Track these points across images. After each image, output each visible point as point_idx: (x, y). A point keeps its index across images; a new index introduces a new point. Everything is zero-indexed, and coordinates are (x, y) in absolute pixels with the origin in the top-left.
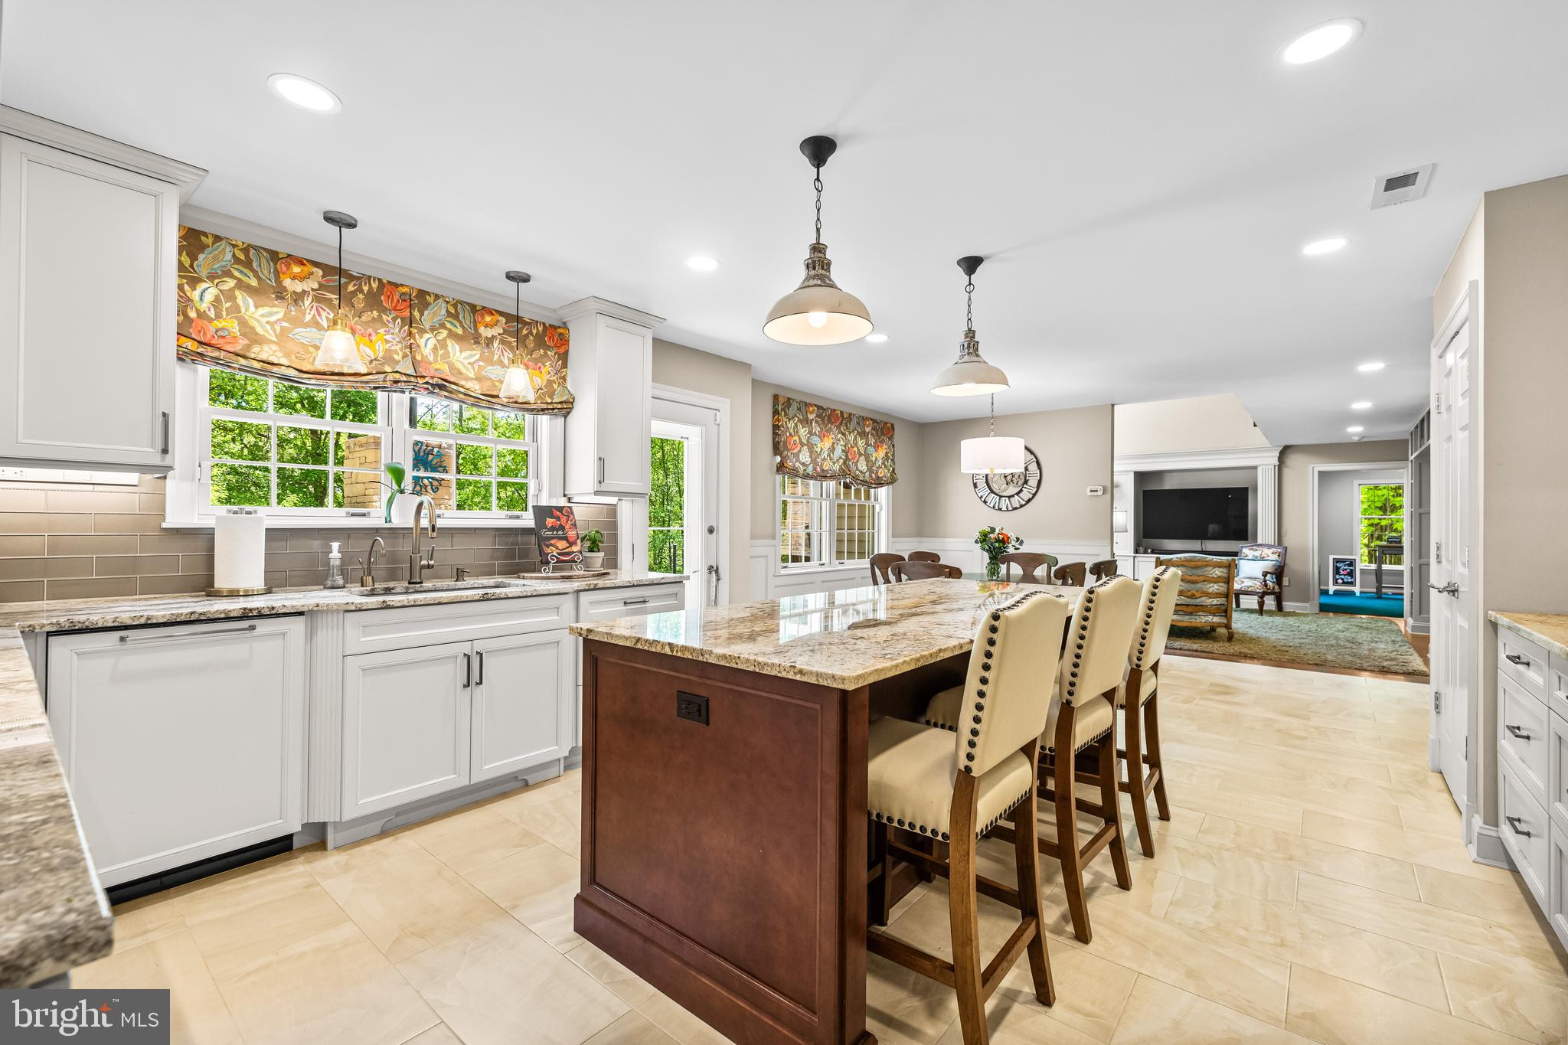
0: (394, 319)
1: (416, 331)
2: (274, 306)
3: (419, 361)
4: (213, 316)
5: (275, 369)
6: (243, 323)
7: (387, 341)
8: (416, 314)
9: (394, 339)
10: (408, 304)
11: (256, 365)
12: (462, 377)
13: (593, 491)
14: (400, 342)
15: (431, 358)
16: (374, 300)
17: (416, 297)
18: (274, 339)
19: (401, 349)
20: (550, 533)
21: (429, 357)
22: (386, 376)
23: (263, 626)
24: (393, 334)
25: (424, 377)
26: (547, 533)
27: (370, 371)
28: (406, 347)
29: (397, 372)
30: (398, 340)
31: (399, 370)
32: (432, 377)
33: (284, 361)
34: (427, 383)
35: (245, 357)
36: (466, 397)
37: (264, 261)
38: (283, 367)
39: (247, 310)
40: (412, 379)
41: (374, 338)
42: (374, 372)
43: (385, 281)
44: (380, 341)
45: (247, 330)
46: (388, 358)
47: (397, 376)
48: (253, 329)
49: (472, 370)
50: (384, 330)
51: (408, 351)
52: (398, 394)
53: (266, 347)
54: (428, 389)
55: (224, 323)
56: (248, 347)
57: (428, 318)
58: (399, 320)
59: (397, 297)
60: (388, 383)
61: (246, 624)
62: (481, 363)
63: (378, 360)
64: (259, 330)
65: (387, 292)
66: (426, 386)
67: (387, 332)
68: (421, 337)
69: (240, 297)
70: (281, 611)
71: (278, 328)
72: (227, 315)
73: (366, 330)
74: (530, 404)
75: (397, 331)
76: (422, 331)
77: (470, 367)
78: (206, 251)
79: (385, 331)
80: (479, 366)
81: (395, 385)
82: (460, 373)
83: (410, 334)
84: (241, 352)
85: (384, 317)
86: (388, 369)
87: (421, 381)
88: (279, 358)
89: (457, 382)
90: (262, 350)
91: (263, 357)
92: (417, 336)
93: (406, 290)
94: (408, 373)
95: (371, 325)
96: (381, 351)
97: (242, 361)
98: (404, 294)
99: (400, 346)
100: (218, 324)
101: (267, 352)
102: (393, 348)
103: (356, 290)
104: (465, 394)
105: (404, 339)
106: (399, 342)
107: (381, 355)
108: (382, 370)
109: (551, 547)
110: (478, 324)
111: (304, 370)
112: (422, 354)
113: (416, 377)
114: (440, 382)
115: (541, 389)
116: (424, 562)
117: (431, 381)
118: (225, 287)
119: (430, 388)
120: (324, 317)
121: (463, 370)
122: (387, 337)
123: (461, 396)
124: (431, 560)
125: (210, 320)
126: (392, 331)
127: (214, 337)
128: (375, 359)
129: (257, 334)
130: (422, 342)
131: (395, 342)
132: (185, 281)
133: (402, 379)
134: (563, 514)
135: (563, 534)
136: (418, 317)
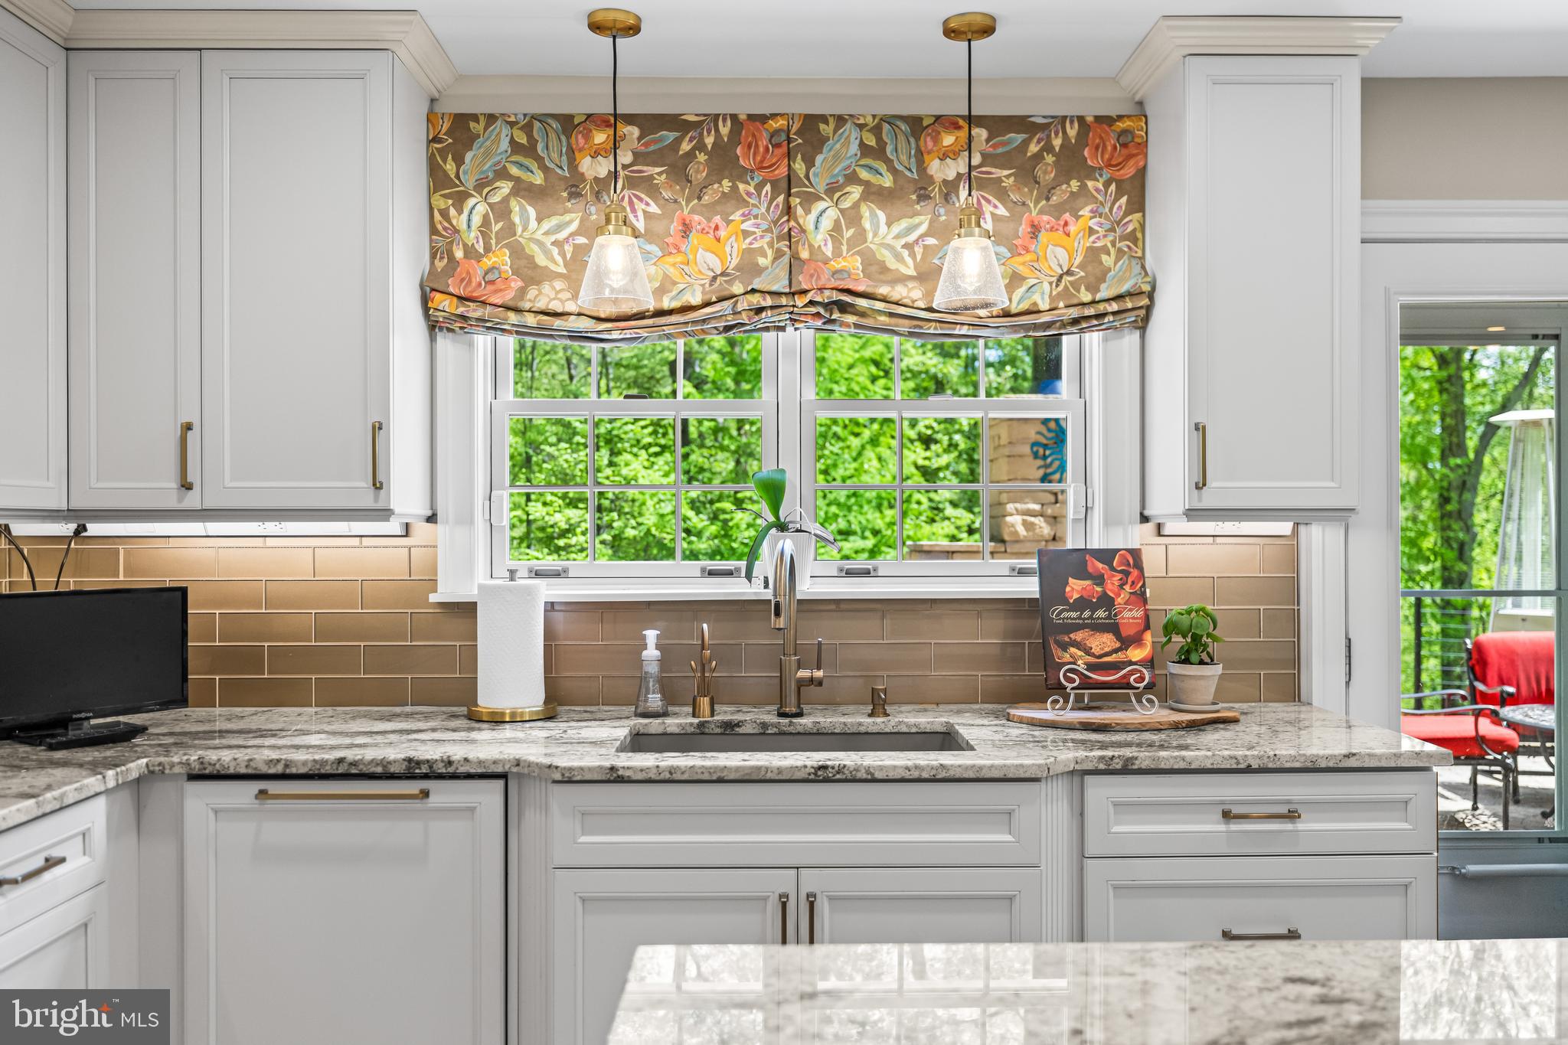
0: (759, 187)
1: (798, 200)
2: (567, 211)
3: (804, 262)
4: (481, 251)
5: (558, 323)
6: (518, 252)
7: (746, 234)
8: (799, 166)
9: (757, 226)
10: (785, 149)
11: (531, 320)
12: (889, 277)
13: (1181, 510)
14: (769, 230)
15: (828, 251)
16: (724, 162)
17: (799, 133)
18: (562, 270)
19: (771, 245)
20: (1074, 615)
21: (823, 248)
22: (736, 302)
23: (443, 794)
24: (756, 217)
25: (805, 292)
26: (1065, 615)
27: (707, 297)
28: (780, 238)
29: (753, 291)
30: (765, 226)
31: (755, 287)
32: (821, 289)
33: (571, 307)
34: (812, 303)
35: (517, 310)
36: (894, 320)
37: (552, 136)
38: (572, 317)
39: (525, 229)
40: (784, 301)
41: (722, 233)
42: (714, 299)
43: (743, 117)
44: (733, 238)
45: (523, 262)
46: (749, 267)
47: (756, 300)
48: (531, 259)
49: (909, 261)
50: (741, 212)
51: (783, 245)
52: (772, 334)
53: (546, 288)
54: (818, 315)
55: (494, 259)
56: (522, 292)
57: (823, 169)
58: (768, 187)
59: (764, 142)
60: (744, 315)
61: (413, 787)
62: (931, 241)
63: (728, 275)
64: (541, 260)
65: (747, 137)
66: (813, 310)
67: (746, 217)
68: (808, 211)
69: (517, 209)
70: (462, 770)
71: (568, 249)
72: (497, 244)
73: (709, 220)
74: (1039, 312)
75: (763, 210)
76: (810, 199)
77: (905, 253)
78: (475, 146)
79: (743, 215)
80: (925, 247)
81: (757, 318)
82: (884, 269)
83: (788, 210)
84: (511, 304)
85: (741, 186)
86: (738, 288)
87: (800, 301)
88: (562, 302)
89: (870, 290)
90: (540, 293)
91: (541, 305)
92: (800, 211)
93: (781, 123)
94: (774, 288)
95: (718, 208)
96: (734, 255)
97: (513, 318)
98: (777, 132)
99: (767, 239)
100: (488, 262)
101: (547, 296)
102: (755, 245)
103: (694, 149)
104: (891, 315)
105: (775, 222)
106: (766, 231)
107: (735, 262)
108: (726, 293)
109: (1073, 650)
110: (926, 157)
111: (603, 316)
112: (811, 246)
113: (793, 294)
114: (836, 296)
115: (1069, 273)
116: (804, 674)
117: (818, 299)
118: (496, 199)
119: (822, 311)
120: (640, 214)
121: (892, 264)
122: (747, 226)
123: (883, 318)
124: (819, 668)
125: (479, 258)
126: (755, 211)
127: (480, 284)
128: (723, 274)
129: (536, 266)
130: (808, 222)
131: (759, 233)
132: (450, 202)
133: (764, 304)
134: (1113, 569)
135: (1109, 617)
136: (802, 174)
